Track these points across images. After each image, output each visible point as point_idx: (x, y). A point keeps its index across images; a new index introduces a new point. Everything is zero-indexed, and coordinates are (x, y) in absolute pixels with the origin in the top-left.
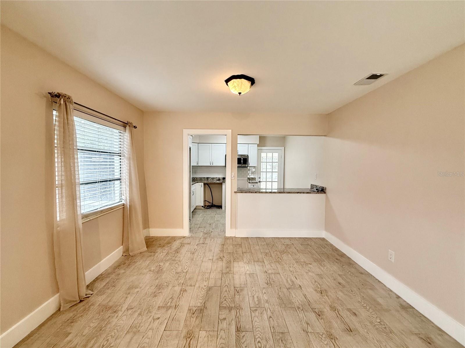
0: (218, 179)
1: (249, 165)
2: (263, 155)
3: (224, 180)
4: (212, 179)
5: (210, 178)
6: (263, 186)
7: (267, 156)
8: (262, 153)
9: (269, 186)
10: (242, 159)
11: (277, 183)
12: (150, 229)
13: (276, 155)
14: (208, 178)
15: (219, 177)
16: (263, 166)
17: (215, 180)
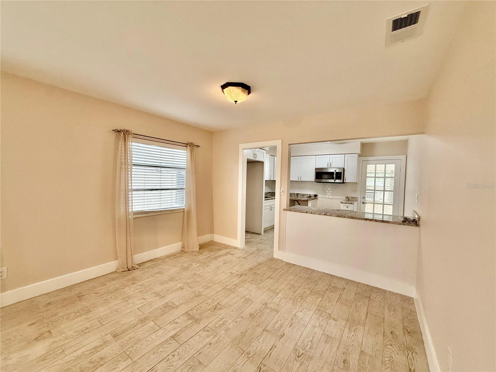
0: (309, 196)
1: (345, 180)
2: (370, 168)
3: (315, 197)
4: (302, 195)
5: (300, 194)
6: (368, 208)
7: (376, 169)
8: (368, 165)
9: (378, 209)
10: (335, 173)
11: (392, 206)
12: (214, 235)
13: (391, 168)
14: (298, 194)
15: (310, 194)
16: (370, 183)
17: (305, 197)
